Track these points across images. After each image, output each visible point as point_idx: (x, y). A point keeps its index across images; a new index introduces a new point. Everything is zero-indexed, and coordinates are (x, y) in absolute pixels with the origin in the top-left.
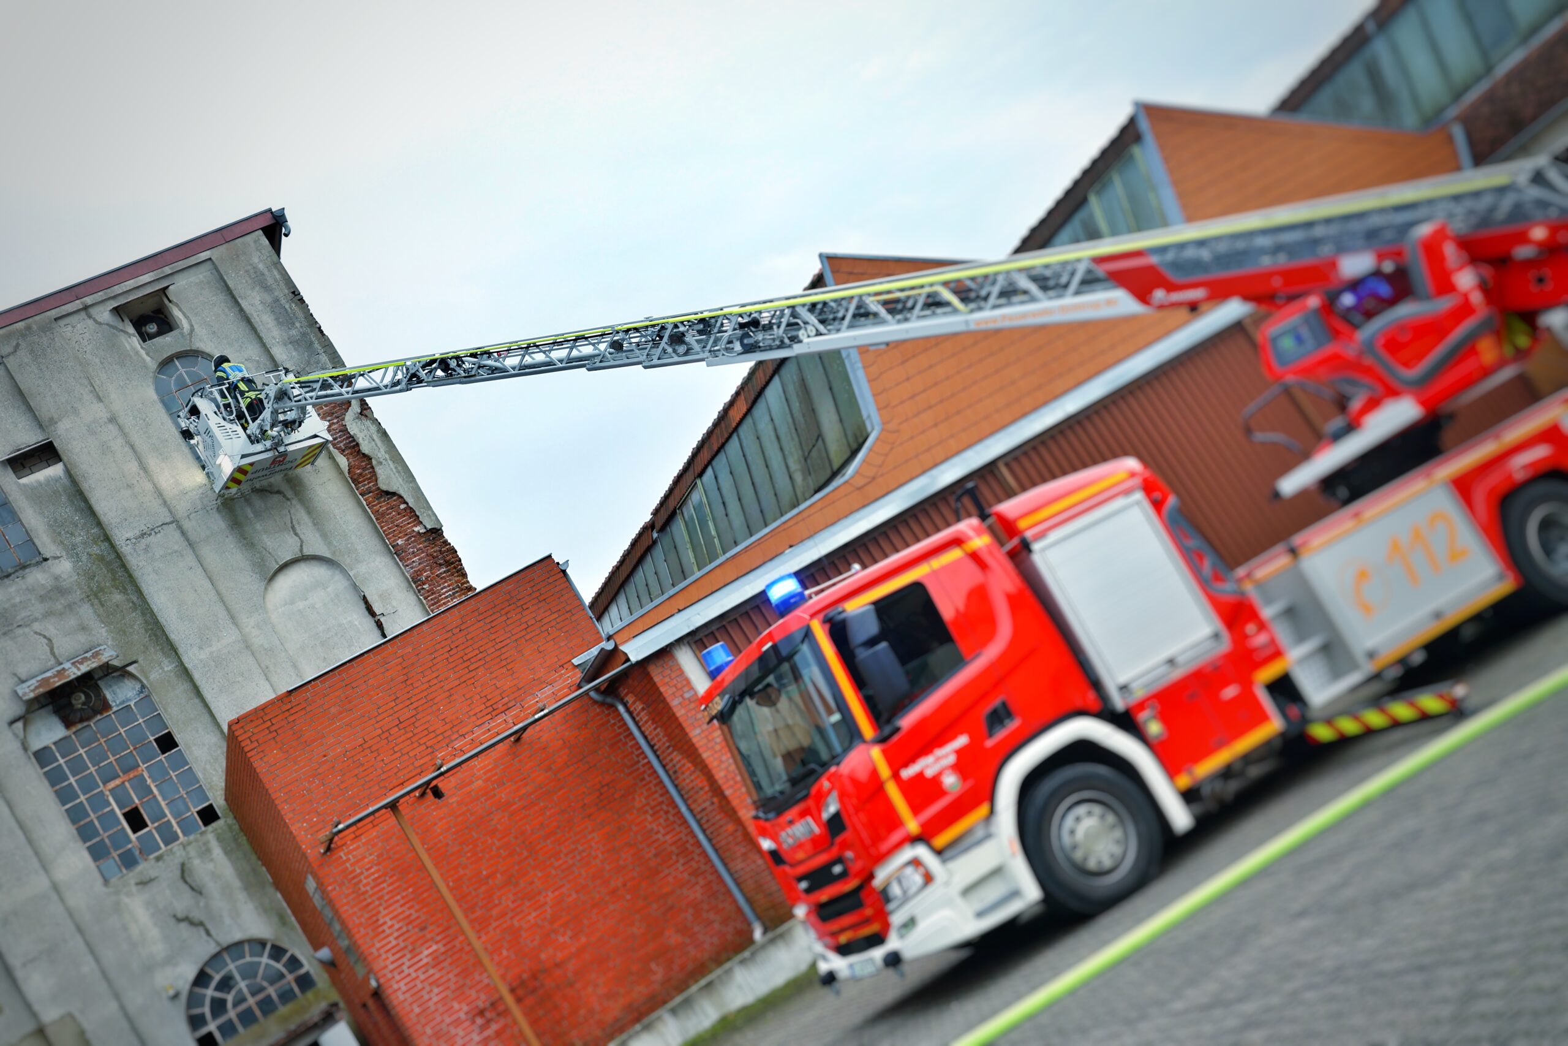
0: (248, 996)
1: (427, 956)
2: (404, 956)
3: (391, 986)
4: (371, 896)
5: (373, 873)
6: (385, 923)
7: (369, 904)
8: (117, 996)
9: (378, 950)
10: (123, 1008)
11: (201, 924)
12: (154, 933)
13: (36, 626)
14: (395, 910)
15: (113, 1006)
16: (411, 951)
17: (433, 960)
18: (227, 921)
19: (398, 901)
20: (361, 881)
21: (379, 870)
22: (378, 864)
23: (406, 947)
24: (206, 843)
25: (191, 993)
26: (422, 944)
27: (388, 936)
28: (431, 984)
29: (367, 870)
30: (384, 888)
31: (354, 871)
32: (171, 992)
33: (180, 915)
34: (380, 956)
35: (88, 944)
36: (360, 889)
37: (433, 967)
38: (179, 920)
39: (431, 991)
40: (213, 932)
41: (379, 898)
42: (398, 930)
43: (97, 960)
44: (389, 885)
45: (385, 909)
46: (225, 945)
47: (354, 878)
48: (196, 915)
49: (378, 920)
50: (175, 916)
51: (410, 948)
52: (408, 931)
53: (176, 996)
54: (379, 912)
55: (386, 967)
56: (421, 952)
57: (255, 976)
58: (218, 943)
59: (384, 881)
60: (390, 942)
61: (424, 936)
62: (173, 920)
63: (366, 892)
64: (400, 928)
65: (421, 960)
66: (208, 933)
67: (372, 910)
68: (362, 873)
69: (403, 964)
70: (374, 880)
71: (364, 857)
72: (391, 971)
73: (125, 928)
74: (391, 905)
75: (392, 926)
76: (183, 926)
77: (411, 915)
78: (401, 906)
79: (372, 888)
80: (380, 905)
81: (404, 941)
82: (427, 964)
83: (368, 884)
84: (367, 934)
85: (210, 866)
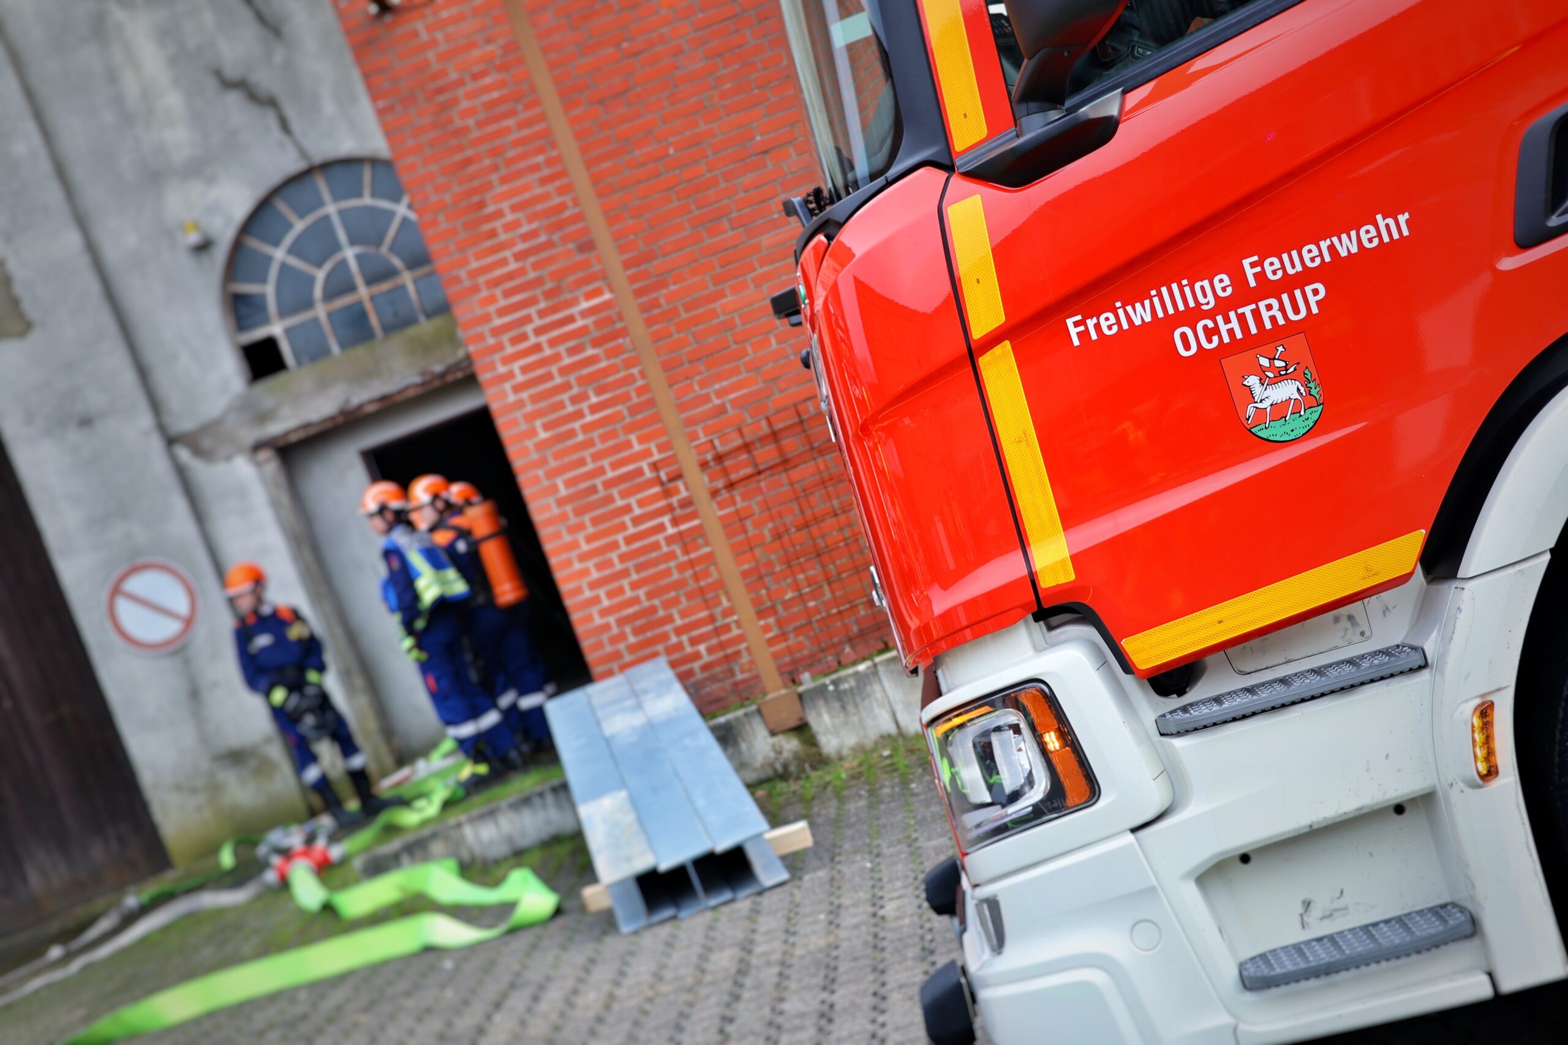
0: (359, 281)
1: (585, 314)
2: (532, 301)
3: (492, 366)
4: (474, 143)
5: (488, 89)
6: (499, 214)
7: (468, 162)
8: (82, 222)
9: (474, 274)
10: (91, 248)
11: (271, 103)
12: (172, 101)
14: (526, 188)
15: (73, 239)
16: (548, 295)
17: (598, 324)
18: (329, 107)
19: (536, 168)
20: (455, 101)
21: (501, 84)
22: (502, 68)
23: (538, 282)
25: (237, 247)
26: (579, 284)
27: (501, 247)
28: (583, 381)
29: (476, 77)
30: (507, 131)
31: (443, 73)
32: (194, 238)
33: (231, 72)
34: (476, 289)
35: (29, 94)
36: (450, 121)
37: (596, 343)
38: (228, 84)
39: (582, 397)
40: (295, 125)
41: (494, 152)
42: (525, 237)
43: (47, 134)
44: (521, 125)
45: (504, 180)
46: (318, 158)
47: (440, 91)
48: (265, 80)
49: (482, 205)
50: (218, 74)
51: (549, 285)
52: (549, 245)
53: (204, 247)
54: (489, 186)
55: (486, 318)
56: (574, 302)
57: (379, 243)
58: (303, 153)
59: (511, 113)
60: (504, 262)
61: (586, 264)
62: (211, 85)
63: (465, 130)
64: (533, 234)
65: (571, 319)
66: (285, 126)
67: (471, 178)
68: (460, 83)
69: (528, 319)
70: (488, 105)
71: (471, 45)
72: (496, 332)
73: (112, 78)
74: (518, 175)
75: (515, 225)
76: (234, 98)
77: (562, 207)
78: (544, 181)
79: (480, 124)
80: (495, 168)
81: (536, 266)
82: (584, 330)
83: (470, 112)
84: (453, 231)
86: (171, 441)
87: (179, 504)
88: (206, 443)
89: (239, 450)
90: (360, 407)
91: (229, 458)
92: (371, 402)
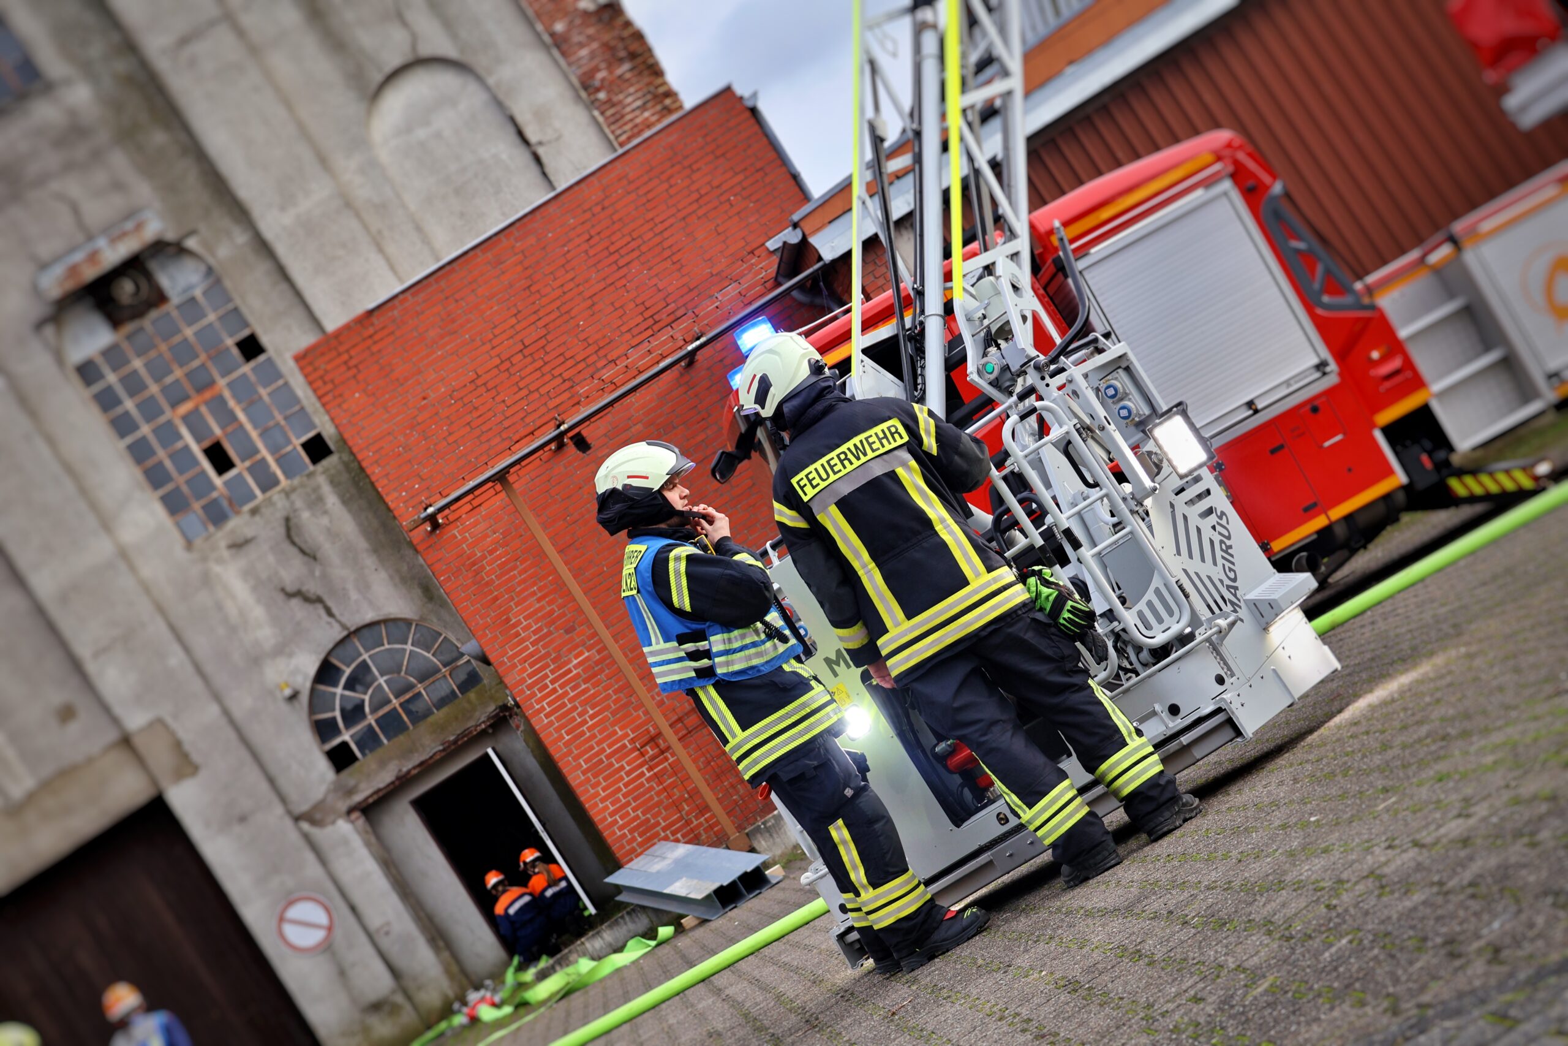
0: (392, 697)
1: (576, 667)
2: (547, 666)
3: (532, 706)
4: (497, 588)
5: (499, 557)
6: (519, 623)
7: (496, 599)
8: (217, 698)
9: (511, 658)
10: (226, 713)
11: (319, 600)
12: (258, 612)
13: (55, 186)
14: (530, 605)
15: (214, 710)
16: (554, 661)
17: (584, 671)
18: (354, 595)
19: (534, 594)
20: (483, 568)
21: (506, 553)
22: (505, 544)
23: (548, 654)
24: (316, 489)
25: (313, 690)
26: (570, 651)
27: (523, 640)
28: (582, 703)
29: (491, 552)
30: (515, 577)
31: (473, 554)
32: (288, 692)
33: (290, 588)
34: (514, 666)
35: (173, 628)
36: (483, 579)
37: (585, 681)
38: (290, 596)
39: (585, 712)
40: (335, 611)
41: (510, 590)
42: (535, 632)
43: (187, 649)
44: (520, 573)
45: (517, 605)
46: (352, 629)
47: (474, 564)
48: (312, 588)
49: (508, 620)
50: (283, 590)
51: (553, 655)
52: (549, 633)
53: (294, 697)
54: (510, 609)
55: (523, 680)
56: (569, 661)
58: (344, 626)
59: (515, 567)
60: (527, 648)
61: (572, 639)
62: (280, 597)
63: (491, 582)
64: (540, 629)
65: (570, 671)
66: (329, 613)
67: (500, 606)
68: (484, 557)
69: (546, 676)
70: (501, 566)
71: (486, 536)
72: (529, 687)
73: (219, 607)
74: (525, 599)
75: (529, 626)
76: (295, 602)
77: (552, 612)
78: (539, 600)
79: (498, 577)
80: (512, 599)
81: (544, 647)
82: (578, 675)
83: (492, 571)
84: (495, 638)
85: (325, 521)
86: (297, 819)
87: (310, 857)
88: (318, 816)
89: (340, 816)
90: (409, 772)
91: (333, 822)
92: (414, 768)
